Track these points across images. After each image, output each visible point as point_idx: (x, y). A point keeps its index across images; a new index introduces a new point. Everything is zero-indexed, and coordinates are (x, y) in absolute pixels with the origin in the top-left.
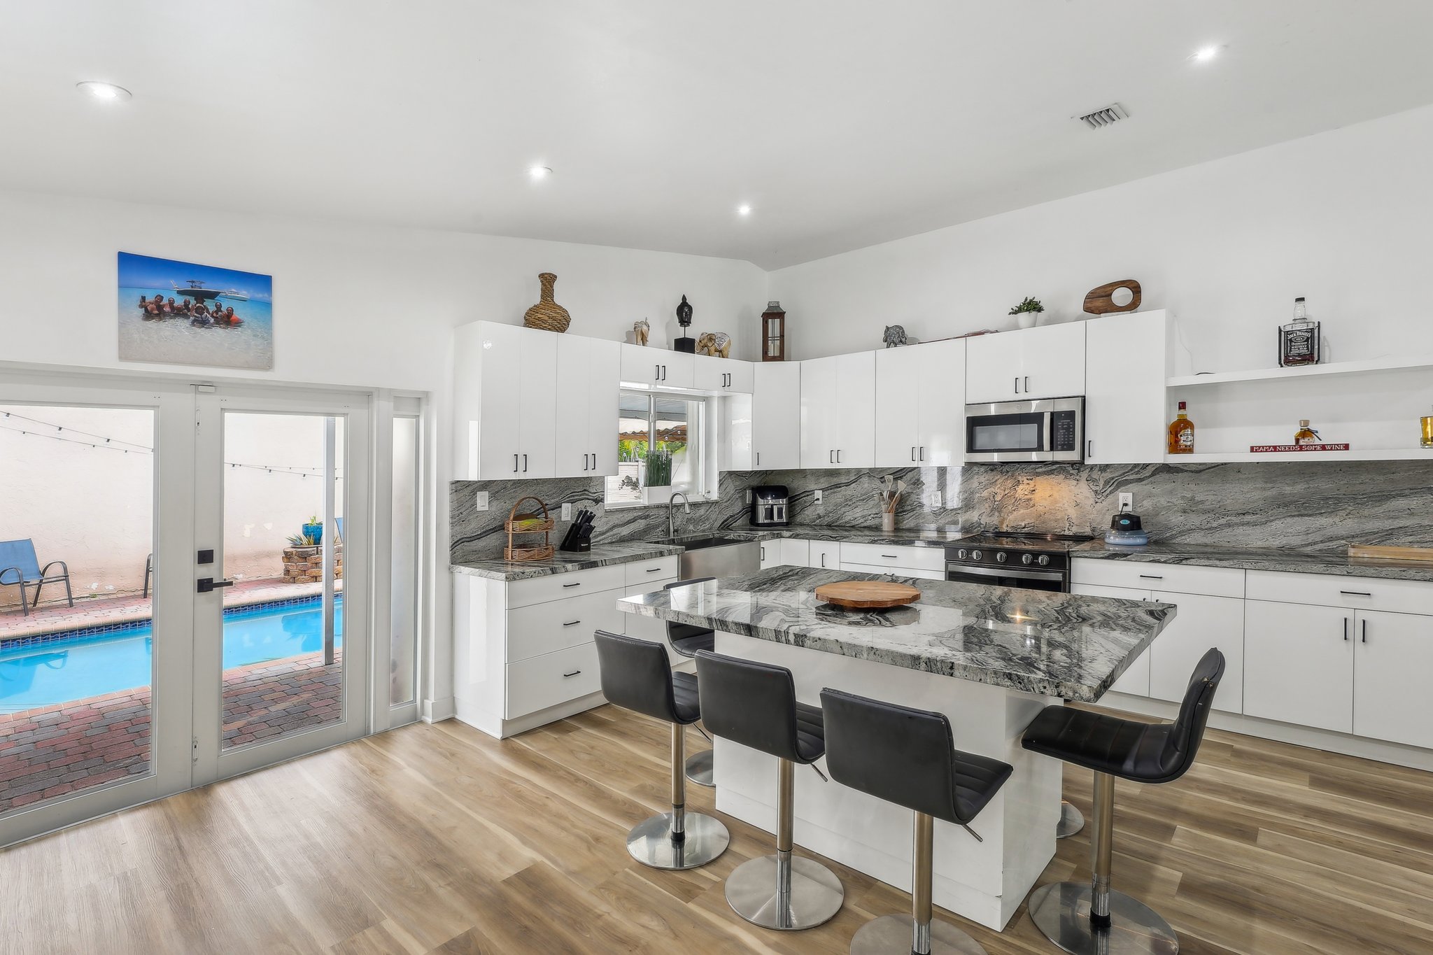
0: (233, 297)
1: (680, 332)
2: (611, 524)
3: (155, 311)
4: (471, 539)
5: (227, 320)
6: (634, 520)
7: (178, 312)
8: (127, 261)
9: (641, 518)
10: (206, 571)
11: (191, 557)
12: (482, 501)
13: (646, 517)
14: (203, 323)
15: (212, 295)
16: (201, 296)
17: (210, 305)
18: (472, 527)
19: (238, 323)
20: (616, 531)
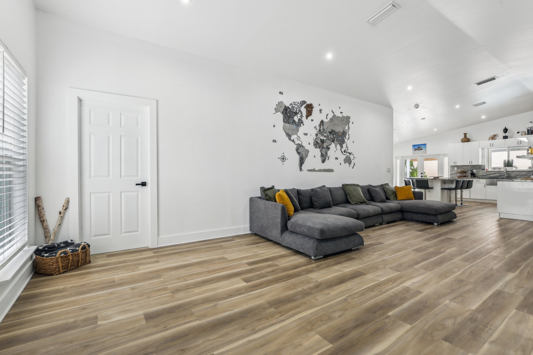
0: (422, 147)
1: (504, 135)
2: (487, 174)
3: (415, 150)
4: (454, 174)
5: (421, 149)
6: (495, 173)
7: (417, 149)
8: (414, 146)
9: (497, 173)
10: (422, 175)
11: (420, 173)
12: (456, 168)
13: (499, 173)
14: (419, 150)
15: (420, 147)
16: (419, 147)
17: (420, 148)
18: (454, 172)
19: (423, 149)
20: (489, 175)
